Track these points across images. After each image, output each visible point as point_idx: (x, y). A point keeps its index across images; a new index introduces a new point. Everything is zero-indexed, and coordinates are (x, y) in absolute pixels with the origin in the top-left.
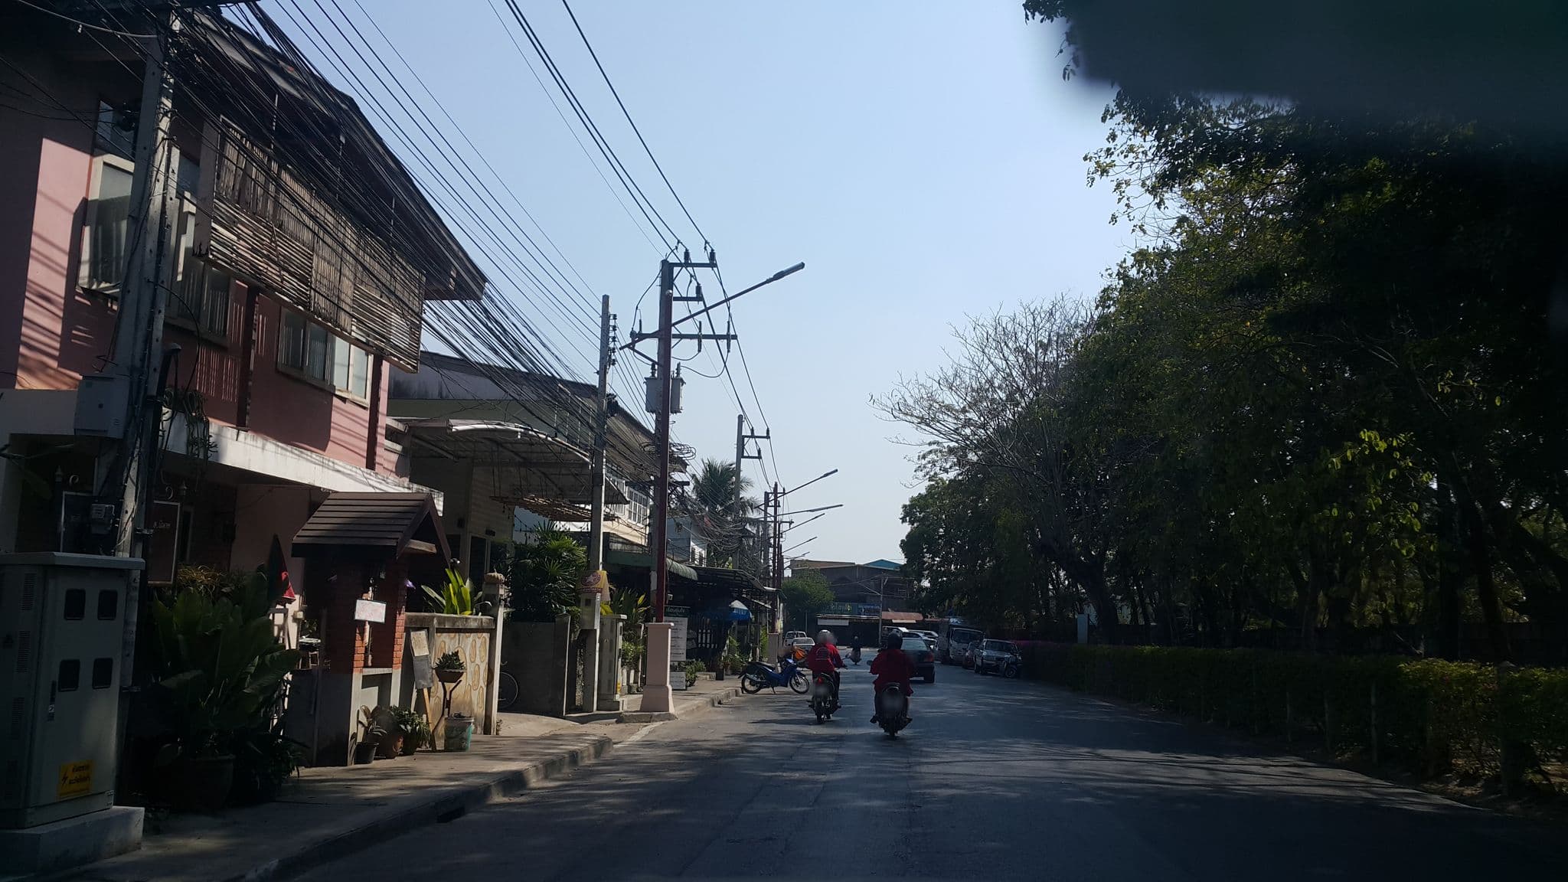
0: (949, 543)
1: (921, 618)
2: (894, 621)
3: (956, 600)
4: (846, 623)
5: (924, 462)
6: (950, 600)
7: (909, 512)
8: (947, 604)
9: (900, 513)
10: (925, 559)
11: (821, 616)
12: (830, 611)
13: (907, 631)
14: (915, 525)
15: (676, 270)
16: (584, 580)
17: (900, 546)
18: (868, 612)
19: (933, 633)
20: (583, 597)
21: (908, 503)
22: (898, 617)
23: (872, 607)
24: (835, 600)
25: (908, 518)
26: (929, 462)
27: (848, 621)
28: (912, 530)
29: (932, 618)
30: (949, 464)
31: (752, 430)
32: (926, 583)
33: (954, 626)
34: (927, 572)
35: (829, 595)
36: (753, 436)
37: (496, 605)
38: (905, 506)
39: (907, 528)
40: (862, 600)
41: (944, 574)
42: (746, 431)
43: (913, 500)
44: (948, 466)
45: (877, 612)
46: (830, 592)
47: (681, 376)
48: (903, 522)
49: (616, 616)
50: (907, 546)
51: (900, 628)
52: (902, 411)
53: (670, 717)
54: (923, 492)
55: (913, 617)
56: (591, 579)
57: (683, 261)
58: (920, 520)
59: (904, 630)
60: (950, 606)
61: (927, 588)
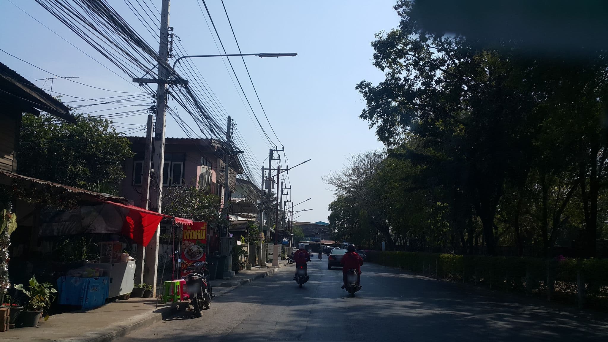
0: (344, 218)
1: (334, 243)
2: (325, 244)
3: (346, 236)
4: (308, 244)
5: (336, 192)
6: (344, 237)
7: (331, 207)
8: (343, 238)
9: (328, 207)
10: (336, 223)
11: (300, 242)
12: (303, 240)
13: (330, 247)
14: (333, 211)
15: (274, 151)
16: (258, 235)
17: (328, 218)
18: (316, 240)
19: (339, 248)
20: (259, 239)
21: (330, 204)
22: (326, 242)
23: (318, 239)
24: (305, 236)
25: (330, 209)
26: (338, 192)
27: (309, 243)
28: (332, 213)
29: (338, 243)
30: (345, 193)
31: (286, 186)
32: (336, 231)
33: (346, 246)
34: (337, 227)
35: (302, 234)
36: (286, 188)
37: (248, 241)
38: (330, 205)
39: (330, 212)
40: (314, 236)
41: (342, 228)
42: (284, 187)
43: (332, 203)
44: (344, 193)
45: (319, 240)
46: (303, 233)
47: (274, 180)
48: (329, 210)
49: (265, 243)
50: (330, 218)
51: (327, 246)
52: (331, 182)
53: (279, 267)
54: (336, 200)
55: (332, 242)
56: (260, 234)
57: (275, 149)
58: (335, 210)
59: (329, 247)
60: (344, 239)
61: (337, 233)
